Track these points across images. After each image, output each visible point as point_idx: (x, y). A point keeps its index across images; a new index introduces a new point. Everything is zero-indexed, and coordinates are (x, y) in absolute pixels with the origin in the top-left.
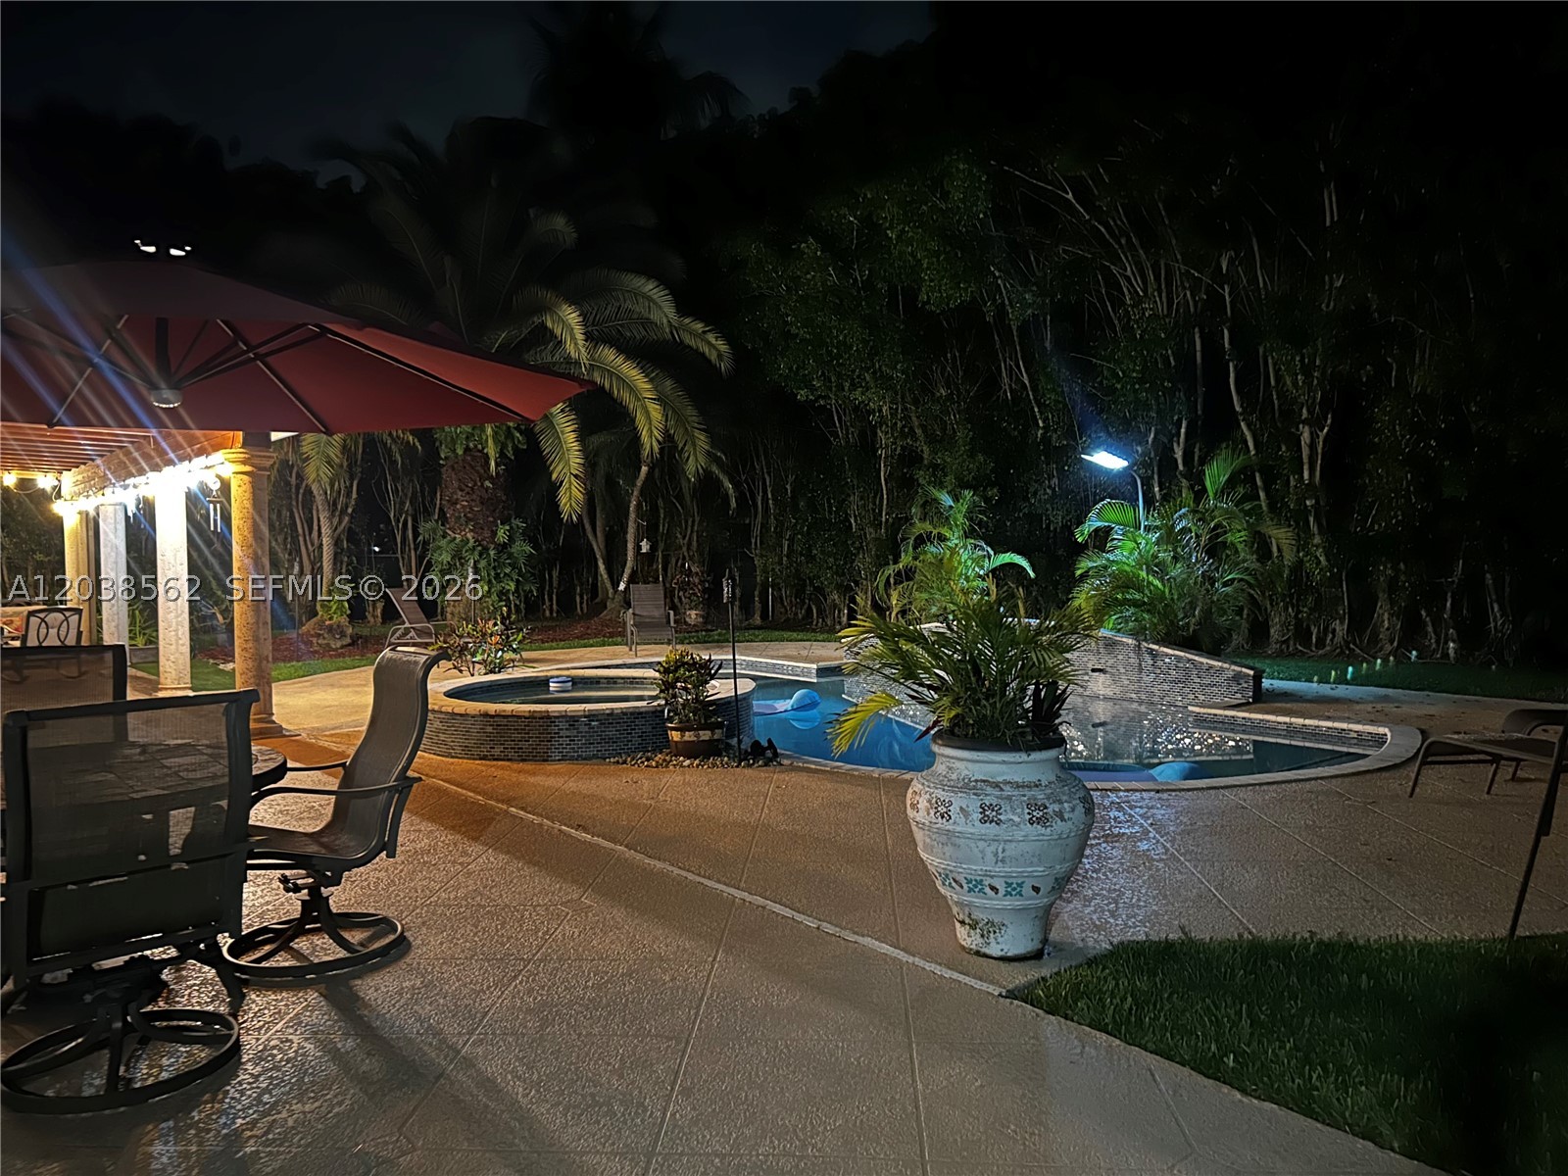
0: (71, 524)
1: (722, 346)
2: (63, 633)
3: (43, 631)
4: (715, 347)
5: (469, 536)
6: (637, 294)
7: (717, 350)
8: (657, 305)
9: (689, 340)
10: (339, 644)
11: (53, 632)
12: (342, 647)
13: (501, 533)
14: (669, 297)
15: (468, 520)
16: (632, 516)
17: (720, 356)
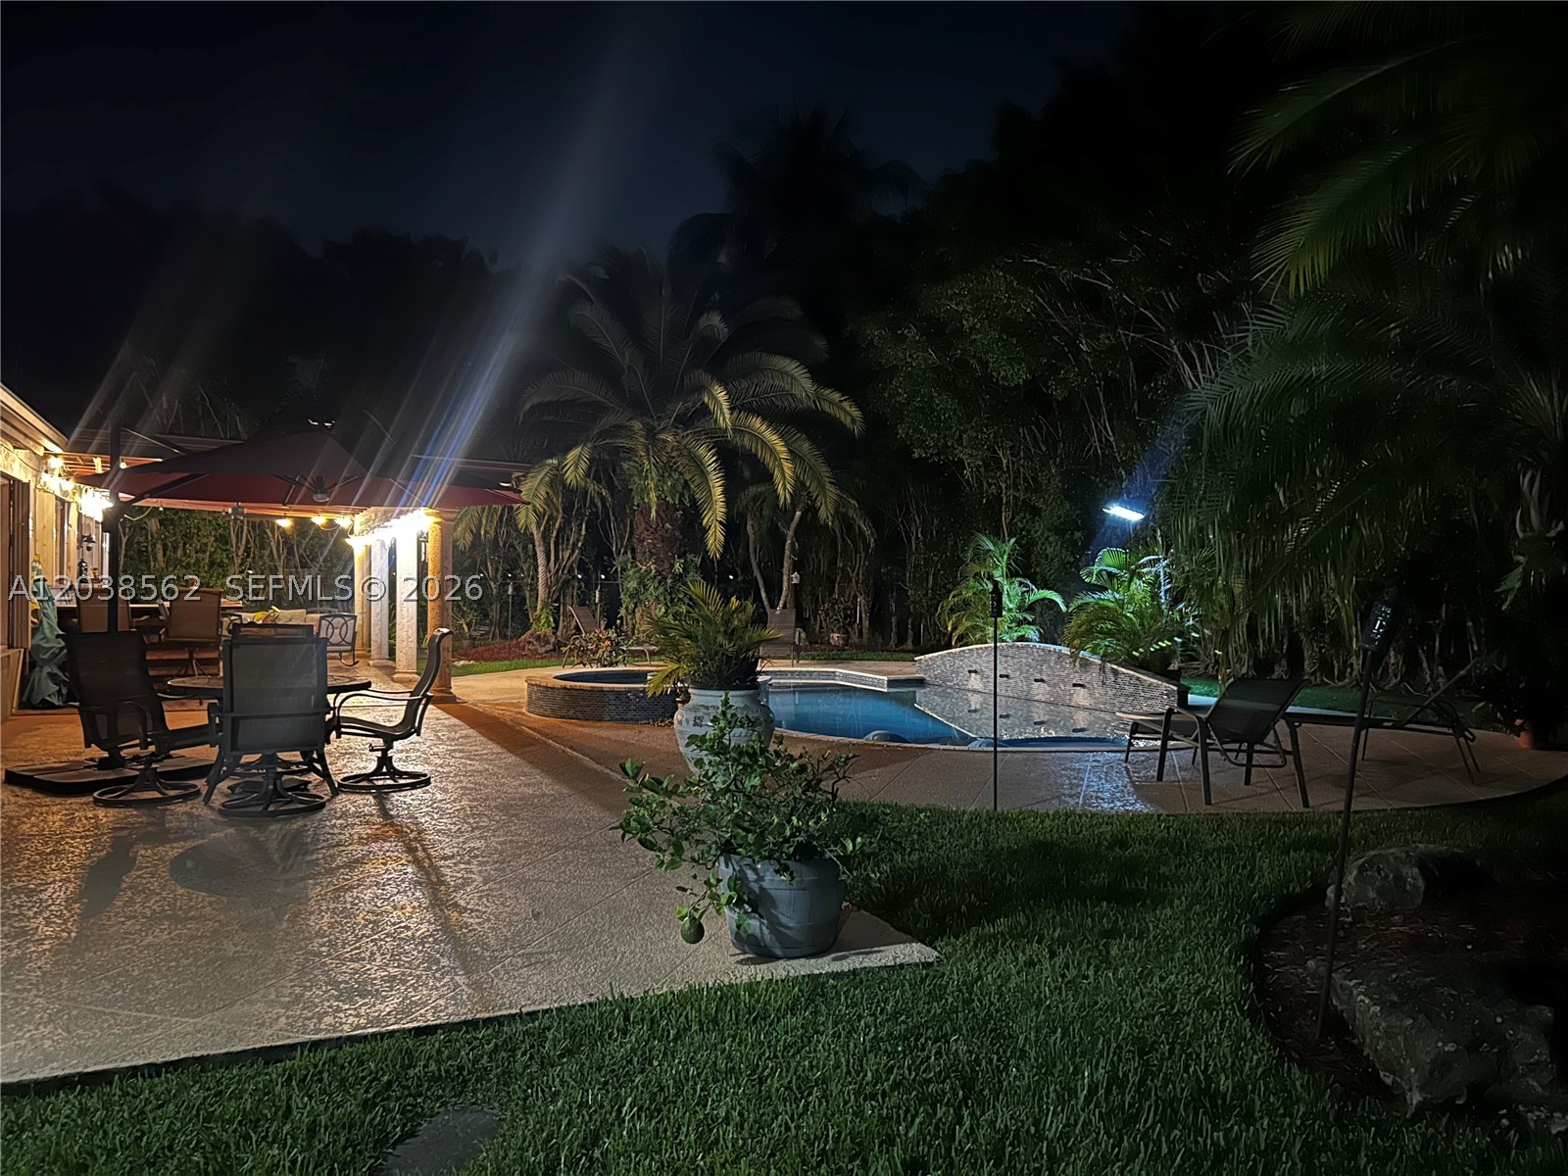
0: (359, 553)
1: (856, 413)
2: (343, 633)
3: (330, 631)
4: (848, 413)
5: (652, 567)
6: (783, 374)
7: (850, 414)
8: (797, 382)
9: (827, 408)
10: (543, 650)
11: (337, 631)
12: (546, 652)
13: (677, 566)
14: (808, 375)
15: (652, 554)
16: (787, 552)
17: (853, 421)
